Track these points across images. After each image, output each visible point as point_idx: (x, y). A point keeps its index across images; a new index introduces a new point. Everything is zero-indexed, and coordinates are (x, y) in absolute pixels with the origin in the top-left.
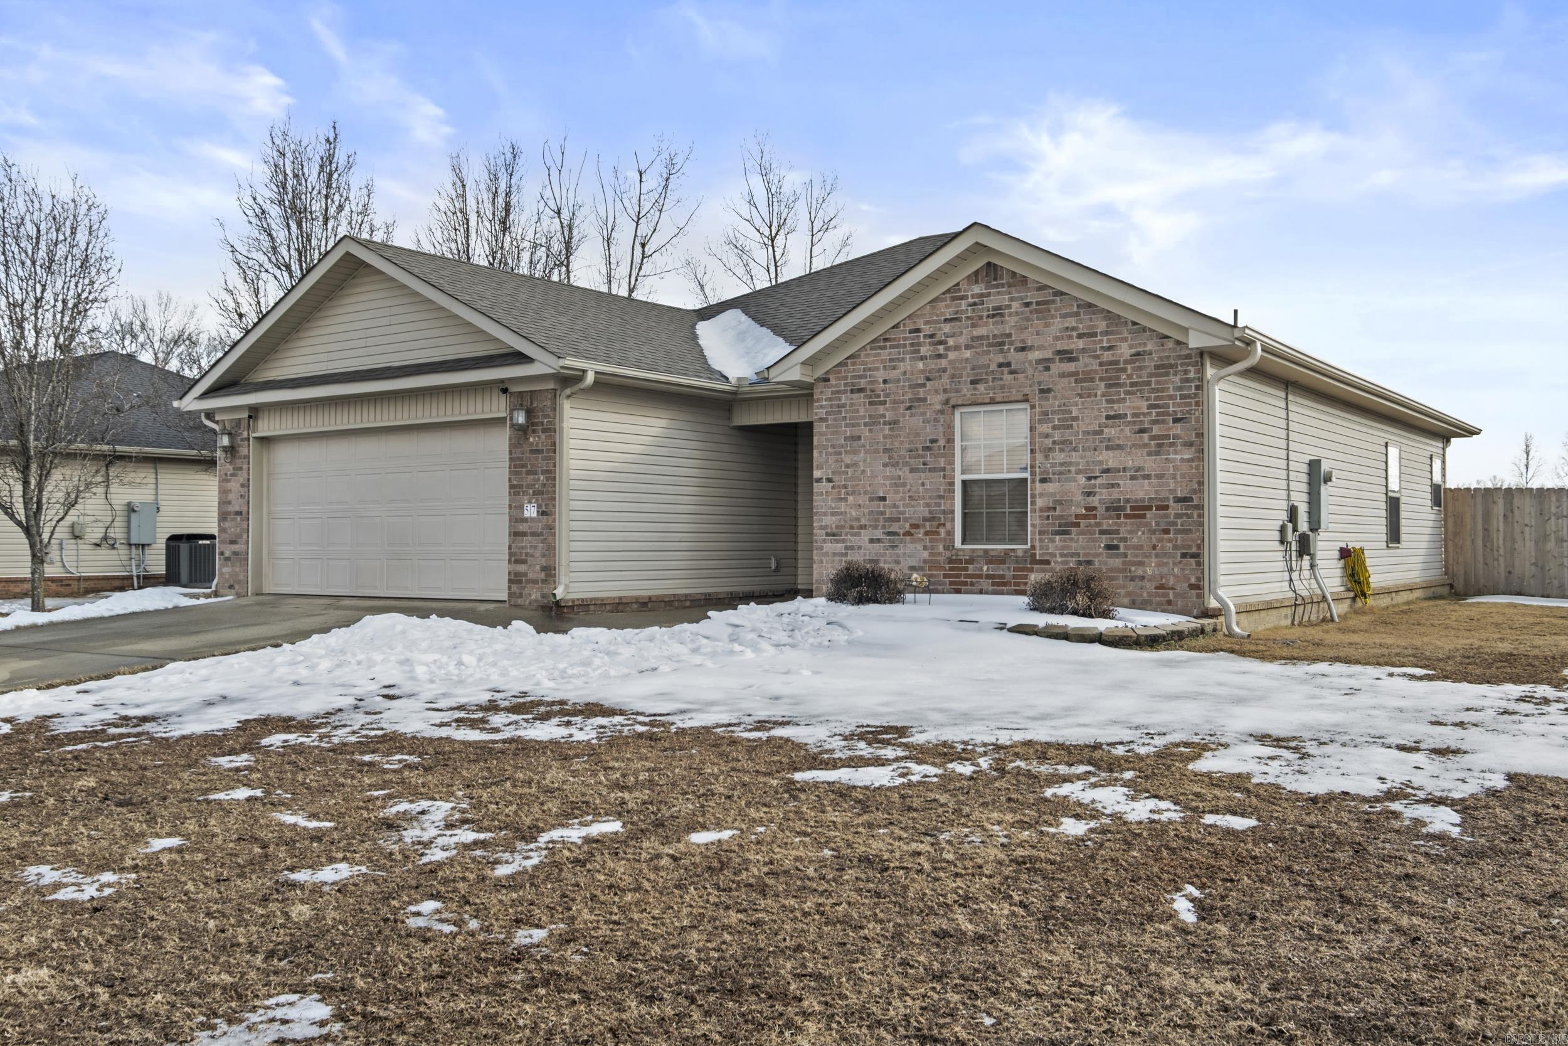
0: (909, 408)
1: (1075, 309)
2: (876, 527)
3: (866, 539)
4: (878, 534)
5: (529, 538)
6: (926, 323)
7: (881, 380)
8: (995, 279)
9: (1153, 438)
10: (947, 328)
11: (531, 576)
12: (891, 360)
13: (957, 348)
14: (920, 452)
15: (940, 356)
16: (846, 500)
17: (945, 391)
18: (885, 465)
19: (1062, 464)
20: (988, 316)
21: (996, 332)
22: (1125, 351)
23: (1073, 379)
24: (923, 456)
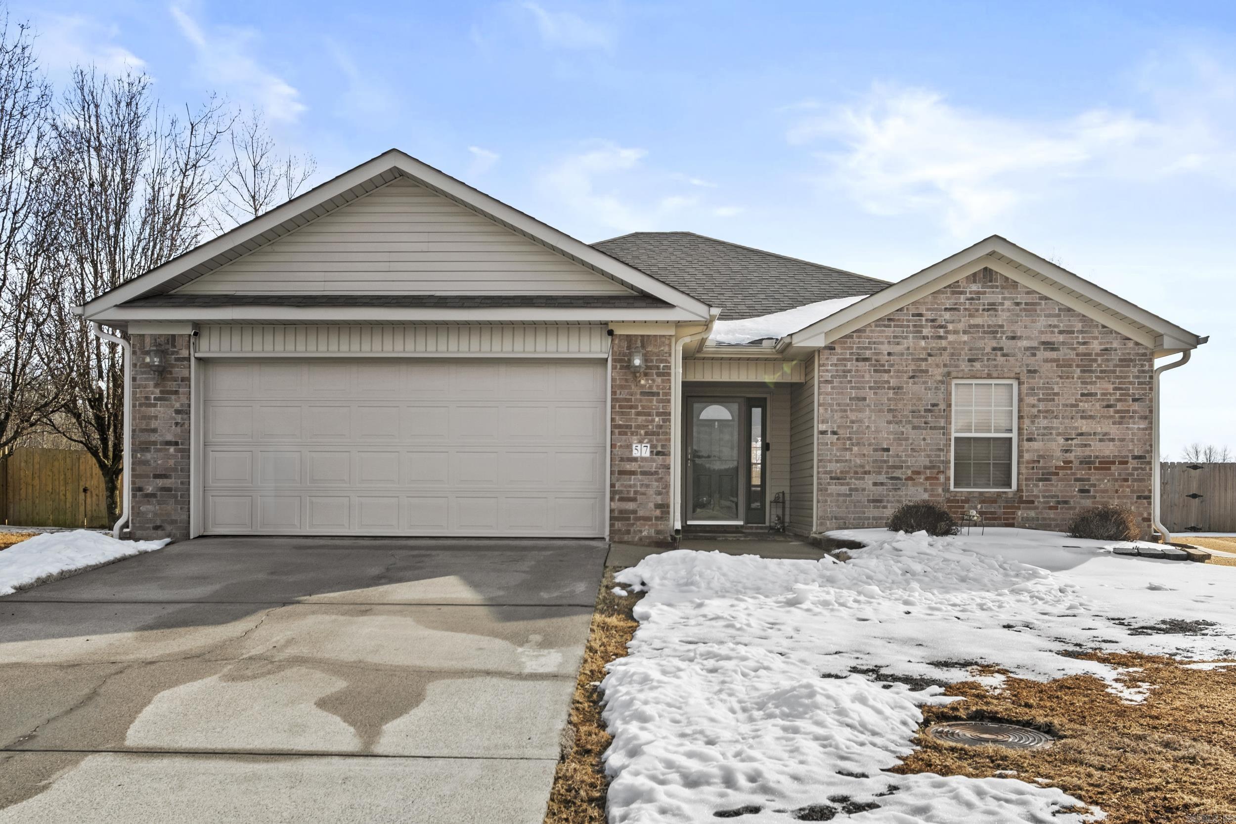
0: (913, 377)
1: (1057, 312)
2: (880, 473)
3: (870, 482)
4: (882, 478)
5: (639, 477)
6: (928, 310)
7: (886, 352)
8: (991, 281)
9: (1117, 412)
10: (947, 316)
12: (895, 337)
13: (956, 332)
14: (923, 413)
15: (940, 337)
16: (851, 450)
17: (945, 365)
18: (889, 422)
19: (1045, 428)
20: (984, 310)
21: (990, 323)
22: (1096, 346)
23: (1055, 364)
24: (924, 417)
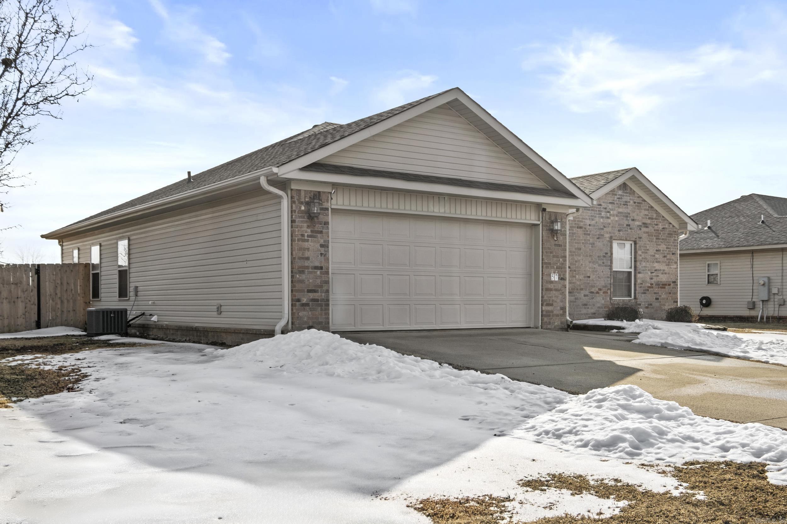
0: (598, 238)
1: (648, 208)
2: (586, 290)
3: (583, 295)
4: (587, 292)
5: (554, 292)
6: (604, 202)
7: (588, 224)
8: (626, 190)
9: (667, 259)
10: (610, 206)
11: (555, 312)
12: (592, 216)
13: (613, 215)
14: (602, 258)
15: (608, 218)
16: (575, 277)
17: (610, 233)
18: (590, 262)
19: (645, 267)
20: (623, 204)
21: (625, 211)
22: (660, 227)
23: (647, 234)
24: (603, 260)
